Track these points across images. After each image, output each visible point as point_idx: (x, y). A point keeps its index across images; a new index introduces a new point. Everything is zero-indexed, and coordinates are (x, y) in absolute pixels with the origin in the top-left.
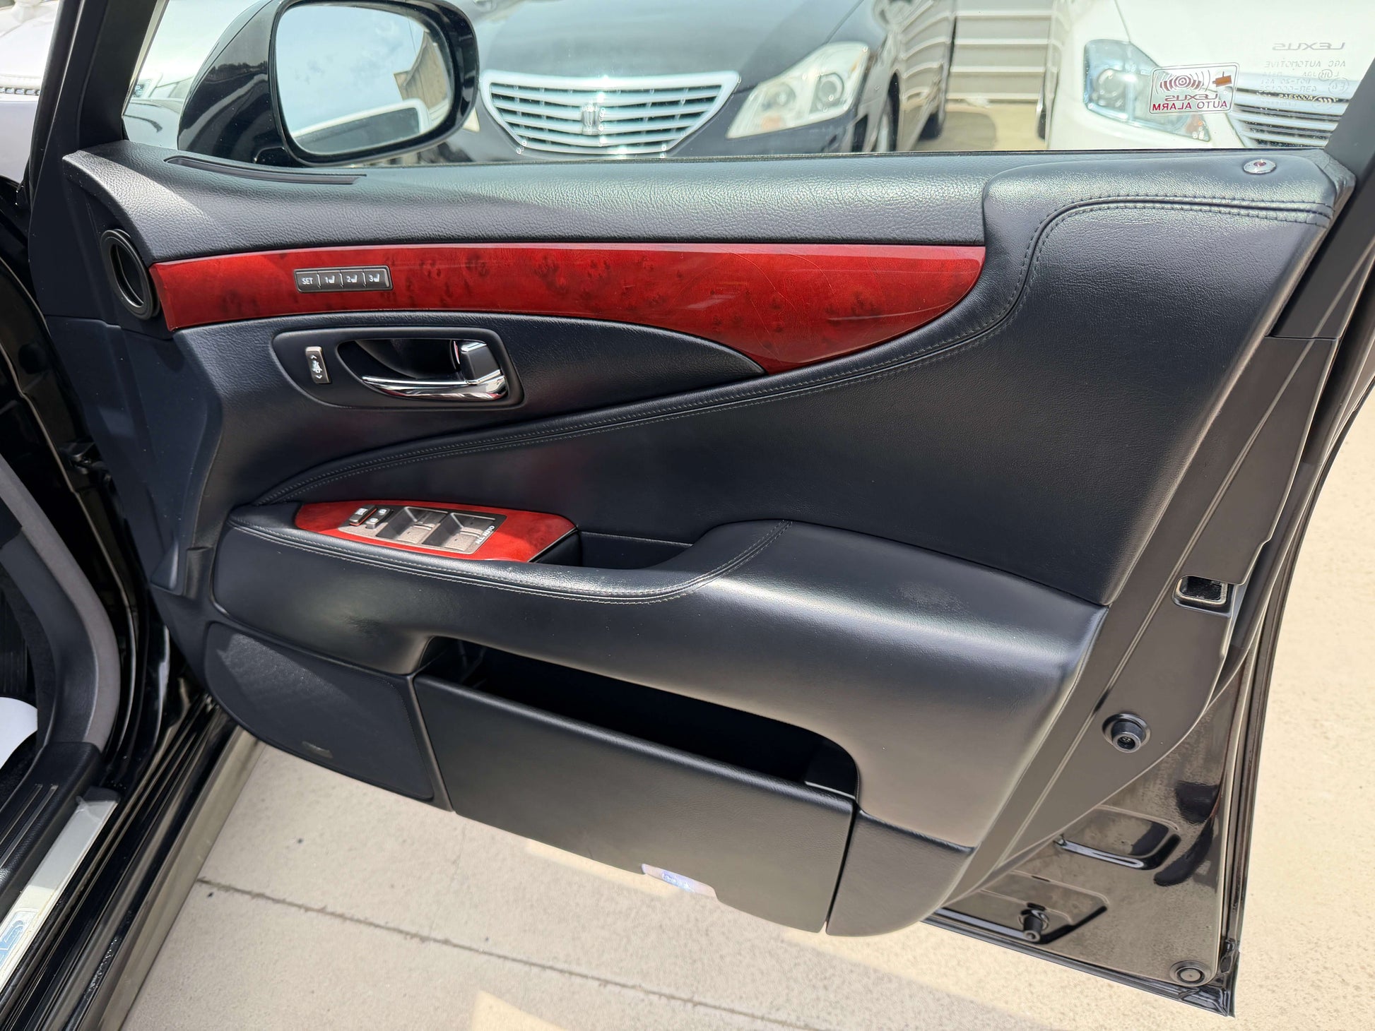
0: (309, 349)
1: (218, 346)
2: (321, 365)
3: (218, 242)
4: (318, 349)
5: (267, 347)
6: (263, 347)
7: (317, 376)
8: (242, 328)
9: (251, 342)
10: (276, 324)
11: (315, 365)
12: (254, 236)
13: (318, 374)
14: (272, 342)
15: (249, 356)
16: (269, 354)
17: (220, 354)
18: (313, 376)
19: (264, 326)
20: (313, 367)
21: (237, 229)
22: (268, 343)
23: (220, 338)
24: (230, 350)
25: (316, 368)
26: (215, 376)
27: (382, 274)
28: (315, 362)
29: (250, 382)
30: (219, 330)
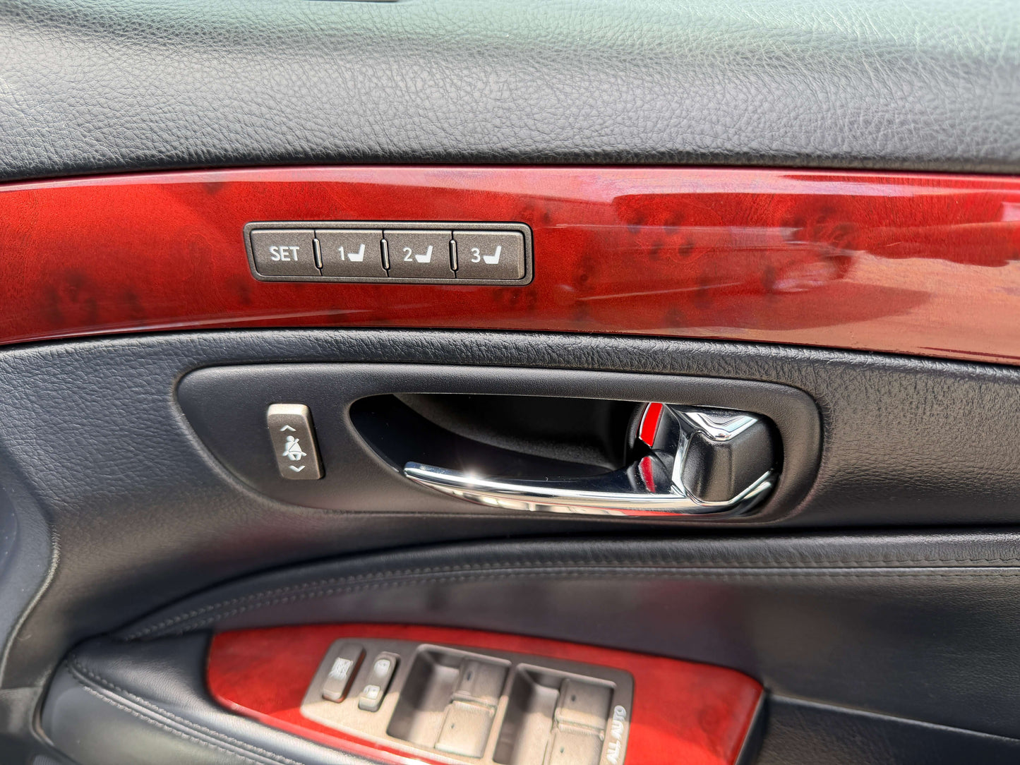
0: (276, 410)
1: (40, 397)
2: (304, 446)
3: (31, 149)
4: (299, 410)
5: (165, 401)
6: (154, 401)
7: (293, 467)
8: (99, 355)
9: (122, 388)
10: (185, 349)
11: (288, 445)
12: (129, 133)
13: (297, 464)
14: (177, 388)
15: (119, 421)
16: (169, 417)
17: (47, 417)
18: (281, 466)
19: (156, 354)
20: (284, 449)
21: (81, 114)
22: (166, 393)
23: (44, 381)
24: (71, 408)
25: (293, 449)
26: (35, 466)
27: (507, 244)
28: (290, 438)
29: (121, 476)
30: (42, 362)
